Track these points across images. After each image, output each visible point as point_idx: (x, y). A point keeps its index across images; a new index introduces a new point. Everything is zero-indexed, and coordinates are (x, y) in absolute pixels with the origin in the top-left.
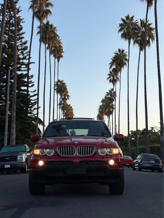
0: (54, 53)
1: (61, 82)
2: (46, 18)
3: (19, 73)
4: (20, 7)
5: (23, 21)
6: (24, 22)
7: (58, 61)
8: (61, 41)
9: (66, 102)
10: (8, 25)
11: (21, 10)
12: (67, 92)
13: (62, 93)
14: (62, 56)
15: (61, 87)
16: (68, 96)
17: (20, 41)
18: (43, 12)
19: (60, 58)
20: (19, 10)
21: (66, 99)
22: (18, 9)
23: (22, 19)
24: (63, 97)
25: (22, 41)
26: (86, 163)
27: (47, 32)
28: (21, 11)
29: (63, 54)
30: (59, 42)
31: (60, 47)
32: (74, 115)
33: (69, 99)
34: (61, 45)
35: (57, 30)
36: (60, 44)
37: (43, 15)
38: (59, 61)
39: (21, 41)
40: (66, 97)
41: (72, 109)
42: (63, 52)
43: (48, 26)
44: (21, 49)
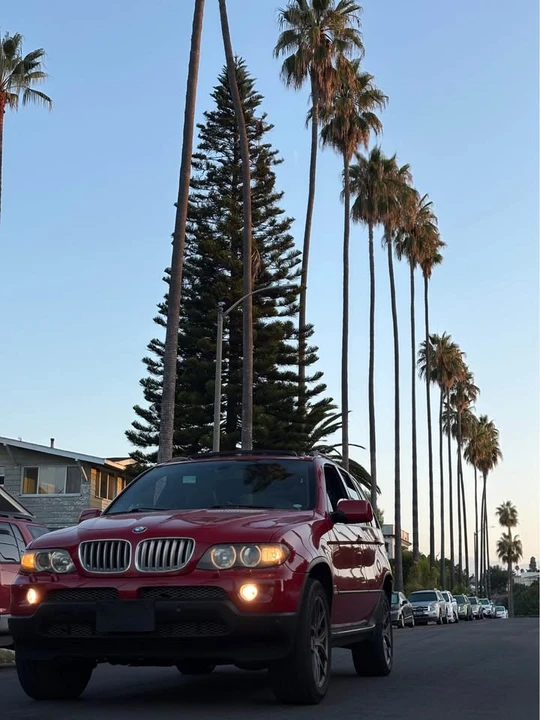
0: (409, 252)
1: (442, 342)
2: (363, 142)
3: (268, 321)
4: (264, 117)
5: (277, 157)
6: (280, 162)
7: (427, 274)
8: (432, 210)
9: (466, 410)
10: (232, 177)
11: (272, 126)
12: (469, 376)
13: (445, 377)
14: (438, 259)
15: (441, 359)
16: (472, 388)
17: (268, 221)
18: (352, 124)
19: (431, 265)
20: (261, 127)
21: (466, 398)
22: (260, 124)
23: (272, 154)
24: (455, 392)
25: (274, 221)
26: (163, 595)
27: (372, 186)
28: (267, 129)
29: (440, 251)
30: (424, 213)
31: (430, 228)
32: (500, 454)
33: (474, 397)
34: (433, 222)
35: (410, 178)
36: (428, 219)
37: (350, 132)
38: (430, 273)
39: (272, 223)
40: (466, 393)
41: (494, 433)
42: (442, 244)
43: (376, 167)
44: (273, 247)
